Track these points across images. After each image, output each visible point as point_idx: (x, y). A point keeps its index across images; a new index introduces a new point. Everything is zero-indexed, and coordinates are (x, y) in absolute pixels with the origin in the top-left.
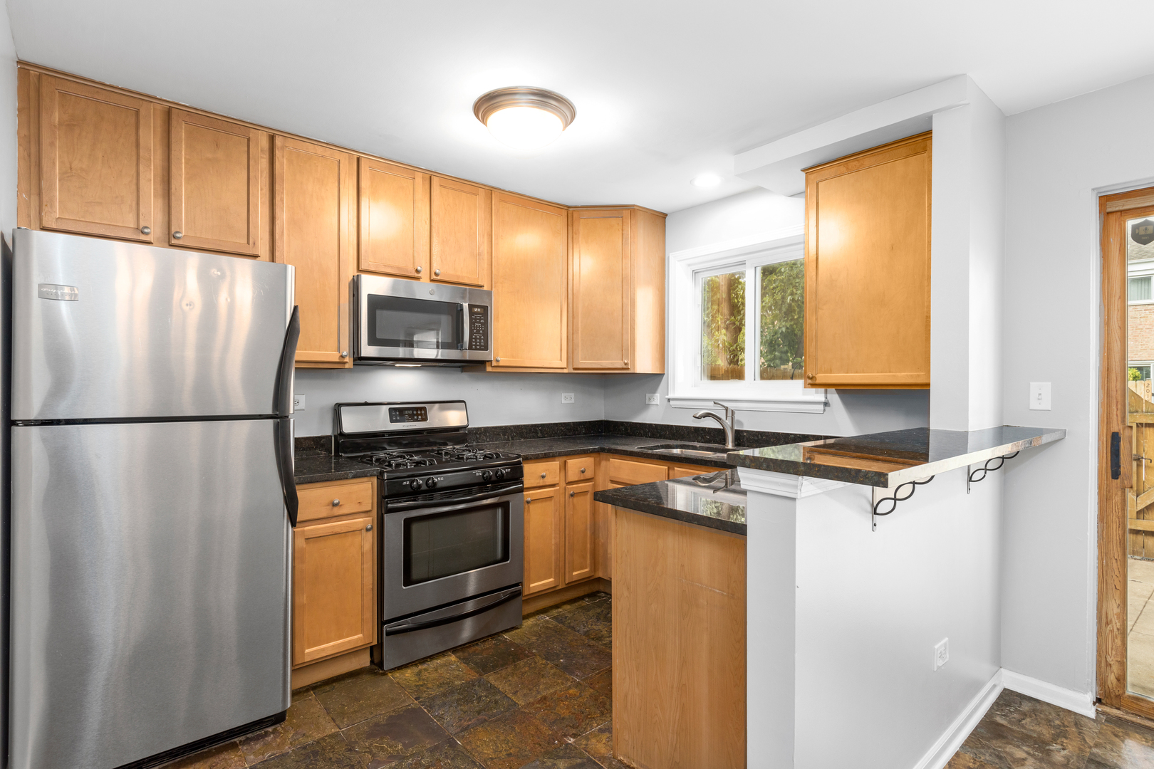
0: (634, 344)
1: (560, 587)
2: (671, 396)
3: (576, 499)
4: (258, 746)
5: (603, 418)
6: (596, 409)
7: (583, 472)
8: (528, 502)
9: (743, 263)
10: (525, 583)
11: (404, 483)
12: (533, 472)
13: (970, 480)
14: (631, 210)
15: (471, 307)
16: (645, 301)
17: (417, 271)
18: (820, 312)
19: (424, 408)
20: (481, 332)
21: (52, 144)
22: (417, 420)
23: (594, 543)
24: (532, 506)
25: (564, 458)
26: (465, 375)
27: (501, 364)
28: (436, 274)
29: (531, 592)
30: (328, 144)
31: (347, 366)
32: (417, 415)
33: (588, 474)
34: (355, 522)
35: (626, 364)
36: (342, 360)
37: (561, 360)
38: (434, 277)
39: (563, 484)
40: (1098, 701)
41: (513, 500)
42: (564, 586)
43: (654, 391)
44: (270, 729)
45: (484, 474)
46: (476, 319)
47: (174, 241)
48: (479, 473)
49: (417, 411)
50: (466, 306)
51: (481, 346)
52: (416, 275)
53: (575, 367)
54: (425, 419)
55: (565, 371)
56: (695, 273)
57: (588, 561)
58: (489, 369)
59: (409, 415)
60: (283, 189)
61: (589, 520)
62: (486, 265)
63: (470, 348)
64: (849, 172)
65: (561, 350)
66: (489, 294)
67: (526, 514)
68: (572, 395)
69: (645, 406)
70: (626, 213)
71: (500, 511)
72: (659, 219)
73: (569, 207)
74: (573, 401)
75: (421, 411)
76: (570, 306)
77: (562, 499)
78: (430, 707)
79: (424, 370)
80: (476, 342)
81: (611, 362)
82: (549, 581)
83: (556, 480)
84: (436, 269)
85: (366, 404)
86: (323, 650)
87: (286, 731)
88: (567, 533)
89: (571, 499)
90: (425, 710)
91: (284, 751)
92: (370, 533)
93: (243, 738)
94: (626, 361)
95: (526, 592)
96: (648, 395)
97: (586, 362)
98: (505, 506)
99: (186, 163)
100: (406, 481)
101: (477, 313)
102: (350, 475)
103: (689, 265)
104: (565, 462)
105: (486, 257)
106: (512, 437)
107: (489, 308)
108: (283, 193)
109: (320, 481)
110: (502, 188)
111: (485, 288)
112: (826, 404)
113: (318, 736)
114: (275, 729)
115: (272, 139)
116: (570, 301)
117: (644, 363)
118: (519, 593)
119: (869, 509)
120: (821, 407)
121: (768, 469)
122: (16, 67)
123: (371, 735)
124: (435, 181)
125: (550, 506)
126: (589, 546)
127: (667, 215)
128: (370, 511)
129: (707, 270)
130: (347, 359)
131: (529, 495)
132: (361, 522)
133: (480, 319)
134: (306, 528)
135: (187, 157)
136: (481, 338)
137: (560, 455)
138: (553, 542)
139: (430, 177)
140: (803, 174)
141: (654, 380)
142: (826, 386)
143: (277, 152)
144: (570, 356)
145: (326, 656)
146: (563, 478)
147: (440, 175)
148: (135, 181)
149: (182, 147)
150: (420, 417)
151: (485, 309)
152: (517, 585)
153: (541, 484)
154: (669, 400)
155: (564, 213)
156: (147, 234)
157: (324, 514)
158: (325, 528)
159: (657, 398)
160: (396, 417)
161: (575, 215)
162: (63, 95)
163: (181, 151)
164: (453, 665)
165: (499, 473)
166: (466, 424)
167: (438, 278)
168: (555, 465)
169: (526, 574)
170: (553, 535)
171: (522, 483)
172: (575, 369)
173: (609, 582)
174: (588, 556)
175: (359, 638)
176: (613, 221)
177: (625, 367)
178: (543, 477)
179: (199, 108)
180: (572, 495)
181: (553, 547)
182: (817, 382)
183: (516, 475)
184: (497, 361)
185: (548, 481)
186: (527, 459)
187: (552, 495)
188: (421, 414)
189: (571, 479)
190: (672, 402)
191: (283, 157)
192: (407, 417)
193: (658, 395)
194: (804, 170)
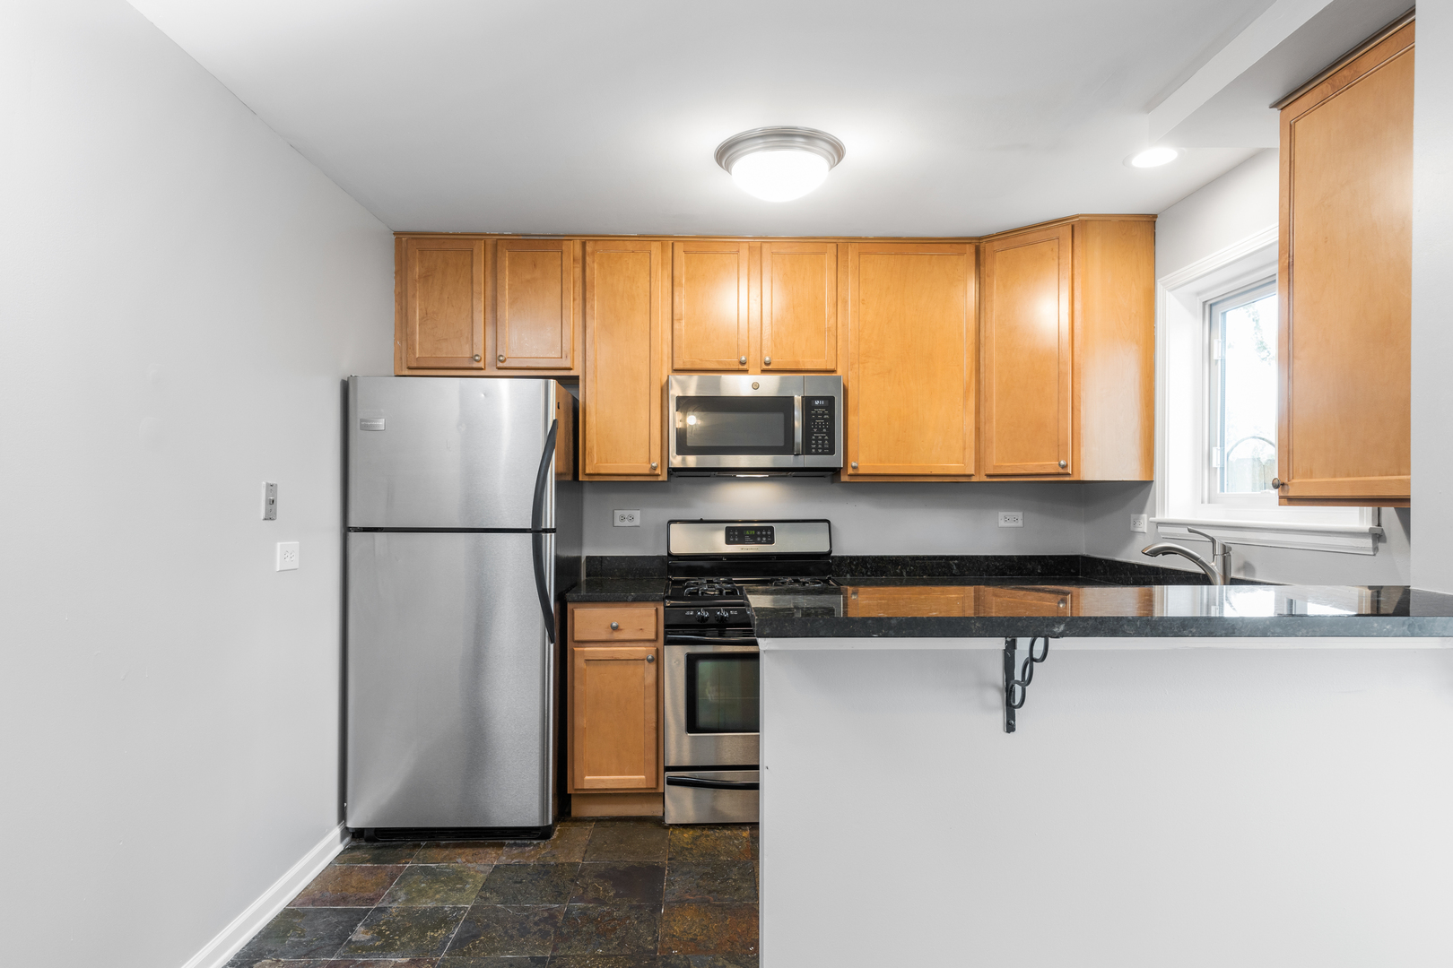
0: (1078, 435)
2: (1159, 518)
4: (515, 851)
5: (1084, 552)
11: (688, 613)
14: (1073, 224)
15: (807, 399)
17: (742, 363)
19: (772, 529)
20: (824, 430)
21: (414, 296)
22: (761, 543)
27: (861, 472)
28: (767, 361)
30: (639, 237)
31: (660, 479)
32: (762, 536)
34: (637, 651)
35: (1064, 467)
36: (653, 472)
37: (963, 462)
38: (764, 367)
43: (1141, 510)
44: (535, 842)
46: (816, 414)
47: (500, 365)
49: (763, 532)
50: (798, 399)
51: (823, 449)
52: (741, 367)
53: (990, 472)
54: (772, 542)
55: (978, 479)
56: (1209, 305)
58: (844, 478)
59: (751, 536)
60: (594, 295)
63: (807, 452)
64: (1337, 92)
65: (965, 449)
66: (844, 379)
68: (1019, 515)
69: (1130, 535)
70: (1063, 230)
72: (1147, 225)
73: (979, 239)
74: (1021, 524)
75: (767, 531)
78: (673, 871)
79: (772, 480)
80: (816, 444)
81: (1044, 464)
84: (768, 355)
85: (701, 521)
86: (603, 781)
87: (545, 847)
90: (666, 872)
91: (528, 863)
92: (653, 665)
93: (512, 842)
94: (1062, 463)
96: (1133, 516)
97: (1004, 465)
99: (509, 289)
100: (690, 611)
101: (817, 407)
102: (630, 598)
103: (1198, 294)
105: (832, 332)
106: (907, 572)
107: (841, 399)
108: (593, 300)
109: (599, 601)
110: (863, 236)
111: (839, 374)
112: (1379, 536)
113: (562, 860)
114: (539, 843)
115: (584, 245)
120: (1368, 542)
122: (393, 237)
123: (600, 876)
124: (768, 249)
127: (1155, 216)
128: (654, 641)
129: (1227, 298)
130: (658, 471)
132: (643, 651)
133: (823, 414)
134: (586, 649)
135: (511, 283)
136: (824, 436)
139: (761, 245)
140: (1276, 112)
141: (1132, 493)
143: (587, 258)
144: (982, 457)
145: (606, 789)
147: (774, 240)
148: (470, 315)
149: (505, 274)
150: (764, 539)
151: (834, 400)
154: (1157, 525)
155: (971, 248)
156: (478, 361)
157: (603, 637)
158: (604, 651)
159: (1144, 523)
160: (734, 537)
161: (988, 248)
162: (422, 251)
163: (504, 278)
164: (738, 840)
166: (826, 549)
167: (770, 367)
172: (988, 476)
175: (640, 779)
176: (1045, 246)
177: (1061, 471)
179: (520, 233)
182: (1291, 494)
184: (854, 468)
188: (766, 536)
190: (1160, 528)
191: (593, 262)
192: (747, 538)
193: (1145, 516)
194: (1275, 105)
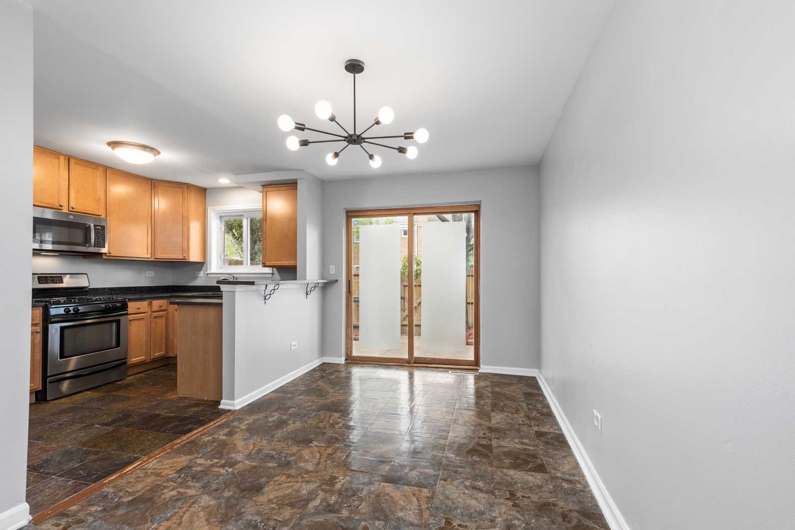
0: (189, 248)
1: (148, 361)
2: (208, 272)
3: (157, 320)
5: (171, 284)
6: (168, 279)
7: (161, 306)
8: (130, 320)
9: (242, 216)
10: (128, 359)
12: (132, 306)
13: (307, 294)
14: (189, 186)
15: (95, 226)
16: (195, 228)
17: (61, 206)
18: (267, 239)
19: (62, 277)
20: (101, 238)
22: (56, 283)
23: (167, 340)
24: (132, 323)
25: (150, 300)
26: (86, 260)
27: (112, 255)
28: (72, 208)
29: (132, 363)
33: (164, 308)
35: (184, 257)
37: (147, 254)
38: (71, 209)
39: (150, 312)
40: (346, 360)
41: (122, 319)
42: (150, 361)
43: (200, 270)
45: (106, 306)
46: (98, 232)
48: (103, 306)
49: (58, 278)
50: (92, 225)
51: (100, 245)
52: (60, 208)
53: (156, 257)
54: (62, 282)
55: (150, 260)
56: (221, 217)
57: (164, 349)
58: (104, 257)
59: (51, 280)
61: (164, 329)
62: (103, 205)
63: (94, 246)
65: (148, 249)
66: (105, 220)
67: (129, 326)
68: (153, 272)
69: (196, 277)
70: (185, 187)
71: (114, 325)
72: (203, 191)
73: (152, 179)
74: (153, 275)
76: (153, 228)
77: (149, 320)
80: (98, 243)
81: (177, 256)
82: (141, 358)
83: (146, 310)
84: (72, 204)
88: (152, 335)
89: (154, 319)
92: (39, 334)
95: (129, 363)
96: (197, 272)
97: (162, 255)
98: (118, 322)
101: (98, 229)
103: (218, 213)
104: (151, 302)
105: (103, 200)
107: (106, 227)
110: (113, 167)
111: (102, 217)
112: (273, 274)
116: (153, 225)
117: (194, 256)
118: (125, 363)
119: (263, 298)
120: (271, 275)
121: (228, 284)
124: (72, 161)
125: (143, 323)
126: (164, 341)
127: (206, 189)
128: (38, 324)
129: (226, 216)
131: (131, 317)
133: (100, 232)
136: (101, 241)
137: (148, 298)
138: (144, 339)
139: (69, 159)
140: (262, 187)
141: (200, 265)
142: (272, 267)
144: (153, 251)
146: (150, 309)
147: (76, 158)
151: (103, 227)
152: (124, 359)
153: (138, 312)
154: (208, 274)
155: (150, 182)
159: (202, 274)
160: (42, 281)
161: (156, 184)
165: (115, 306)
166: (88, 285)
167: (74, 210)
168: (146, 303)
169: (129, 354)
170: (144, 337)
171: (127, 311)
172: (155, 259)
173: (176, 358)
174: (164, 346)
176: (178, 190)
178: (139, 308)
180: (155, 317)
181: (144, 342)
182: (266, 265)
183: (124, 307)
184: (110, 253)
185: (142, 310)
186: (130, 300)
187: (144, 317)
188: (59, 280)
189: (154, 310)
190: (209, 275)
192: (49, 281)
193: (202, 272)
194: (262, 186)
